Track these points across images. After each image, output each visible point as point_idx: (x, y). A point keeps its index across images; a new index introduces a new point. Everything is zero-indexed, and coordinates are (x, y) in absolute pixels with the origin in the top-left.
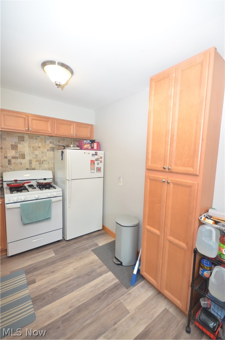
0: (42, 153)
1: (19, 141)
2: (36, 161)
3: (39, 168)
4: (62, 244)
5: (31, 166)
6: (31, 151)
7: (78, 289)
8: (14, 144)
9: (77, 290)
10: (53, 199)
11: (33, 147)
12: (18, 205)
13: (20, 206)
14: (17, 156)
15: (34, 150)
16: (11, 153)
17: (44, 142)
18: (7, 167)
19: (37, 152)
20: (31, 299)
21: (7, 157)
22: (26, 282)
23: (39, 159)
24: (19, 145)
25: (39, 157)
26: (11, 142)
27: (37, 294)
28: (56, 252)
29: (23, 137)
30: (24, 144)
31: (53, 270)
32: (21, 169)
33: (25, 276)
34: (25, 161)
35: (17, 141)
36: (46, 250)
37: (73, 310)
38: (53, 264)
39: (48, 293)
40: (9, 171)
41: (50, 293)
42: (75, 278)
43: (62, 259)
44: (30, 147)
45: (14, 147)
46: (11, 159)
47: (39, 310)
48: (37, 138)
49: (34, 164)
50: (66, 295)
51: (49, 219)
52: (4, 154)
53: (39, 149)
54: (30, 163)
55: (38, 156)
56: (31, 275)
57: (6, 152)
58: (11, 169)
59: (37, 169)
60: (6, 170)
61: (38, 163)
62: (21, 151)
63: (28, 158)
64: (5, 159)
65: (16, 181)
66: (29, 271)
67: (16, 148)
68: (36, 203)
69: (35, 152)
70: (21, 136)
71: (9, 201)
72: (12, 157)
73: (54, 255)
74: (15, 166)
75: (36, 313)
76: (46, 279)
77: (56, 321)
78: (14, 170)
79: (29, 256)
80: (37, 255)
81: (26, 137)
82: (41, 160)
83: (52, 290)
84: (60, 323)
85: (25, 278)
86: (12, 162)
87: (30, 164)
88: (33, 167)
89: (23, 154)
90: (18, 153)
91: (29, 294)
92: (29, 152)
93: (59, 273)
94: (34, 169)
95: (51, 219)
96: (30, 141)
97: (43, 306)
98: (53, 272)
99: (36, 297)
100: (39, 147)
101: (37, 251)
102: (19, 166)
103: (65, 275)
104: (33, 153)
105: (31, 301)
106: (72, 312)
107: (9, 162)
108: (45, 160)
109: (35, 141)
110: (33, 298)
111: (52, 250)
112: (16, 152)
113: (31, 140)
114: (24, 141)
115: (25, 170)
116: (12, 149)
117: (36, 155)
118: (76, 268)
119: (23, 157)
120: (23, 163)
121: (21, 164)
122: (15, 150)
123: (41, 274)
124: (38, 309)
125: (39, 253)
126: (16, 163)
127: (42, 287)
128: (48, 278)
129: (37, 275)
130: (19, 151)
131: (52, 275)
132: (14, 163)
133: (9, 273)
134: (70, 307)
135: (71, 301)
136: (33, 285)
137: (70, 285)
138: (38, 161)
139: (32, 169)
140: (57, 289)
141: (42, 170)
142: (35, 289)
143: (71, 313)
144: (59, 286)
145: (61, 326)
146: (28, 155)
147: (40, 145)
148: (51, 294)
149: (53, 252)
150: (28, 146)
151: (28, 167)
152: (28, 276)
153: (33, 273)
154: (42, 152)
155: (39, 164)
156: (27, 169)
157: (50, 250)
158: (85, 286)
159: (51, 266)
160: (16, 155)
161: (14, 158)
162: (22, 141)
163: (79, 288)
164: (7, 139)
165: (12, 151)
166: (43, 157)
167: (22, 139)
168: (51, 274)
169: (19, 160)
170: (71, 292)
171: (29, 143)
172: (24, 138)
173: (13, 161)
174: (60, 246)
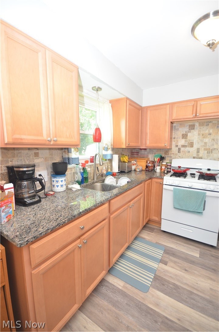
0: (213, 141)
1: (189, 130)
2: (204, 150)
3: (206, 157)
4: (215, 253)
5: (198, 155)
6: (201, 139)
7: (200, 312)
8: (185, 133)
9: (198, 313)
10: (208, 193)
11: (203, 135)
12: (172, 188)
13: (173, 189)
14: (186, 145)
15: (203, 138)
16: (182, 142)
17: (216, 127)
18: (176, 154)
19: (206, 140)
20: (155, 274)
21: (177, 146)
22: (160, 259)
23: (208, 147)
24: (189, 134)
25: (208, 146)
26: (183, 131)
27: (161, 275)
28: (201, 254)
29: (194, 125)
30: (194, 132)
31: (187, 269)
32: (188, 157)
33: (163, 253)
34: (193, 150)
35: (188, 130)
36: (194, 246)
37: (179, 325)
38: (191, 264)
39: (170, 284)
40: (178, 158)
41: (171, 286)
42: (204, 298)
43: (204, 267)
44: (199, 134)
45: (185, 136)
46: (181, 147)
47: (154, 290)
48: (208, 125)
49: (202, 153)
50: (182, 303)
51: (200, 214)
52: (176, 143)
53: (209, 136)
54: (198, 151)
55: (207, 144)
56: (167, 256)
57: (178, 141)
58: (180, 157)
59: (204, 159)
60: (176, 157)
61: (206, 151)
62: (190, 140)
63: (196, 146)
64: (176, 148)
65: (179, 167)
66: (168, 252)
67: (186, 137)
68: (187, 191)
69: (205, 139)
70: (192, 125)
71: (166, 182)
72: (182, 145)
73: (198, 256)
74: (184, 155)
75: (151, 288)
76: (177, 271)
77: (159, 315)
78: (182, 158)
79: (175, 240)
80: (182, 244)
81: (197, 124)
82: (210, 149)
83: (174, 284)
84: (160, 320)
85: (162, 255)
86: (181, 151)
87: (197, 153)
88: (200, 155)
89: (192, 143)
90: (187, 141)
91: (156, 269)
92: (198, 140)
93: (192, 277)
94: (201, 158)
95: (202, 215)
96: (200, 129)
97: (158, 290)
98: (186, 270)
99: (159, 276)
100: (210, 134)
101: (184, 241)
102: (187, 154)
103: (197, 285)
104: (202, 141)
105: (154, 275)
106: (177, 326)
107: (179, 149)
108: (215, 149)
109: (205, 127)
110: (157, 275)
111: (199, 249)
112: (186, 141)
113: (202, 127)
114: (194, 129)
115: (192, 158)
116: (183, 138)
117: (205, 143)
118: (213, 290)
119: (191, 145)
120: (190, 152)
121: (189, 152)
122: (185, 138)
123: (175, 262)
124: (154, 288)
125: (185, 243)
126: (184, 151)
127: (168, 274)
128: (178, 271)
129: (172, 261)
130: (189, 140)
131: (184, 273)
132: (183, 151)
133: (155, 243)
134: (179, 320)
135: (184, 315)
136: (164, 265)
137: (194, 300)
138: (206, 150)
139: (199, 158)
140: (179, 289)
141: (210, 160)
142: (163, 270)
143: (175, 324)
144: (182, 288)
145: (159, 324)
146: (197, 144)
147: (211, 131)
148: (171, 288)
149: (199, 252)
150: (197, 134)
151: (195, 156)
152: (165, 255)
153: (169, 256)
154: (212, 139)
155: (207, 153)
156: (194, 158)
157: (197, 249)
158: (210, 319)
159: (188, 264)
160: (185, 143)
161: (183, 146)
162: (192, 129)
163: (202, 313)
164: (180, 129)
165: (182, 140)
166: (213, 145)
167: (192, 127)
168: (183, 271)
169: (187, 148)
170: (190, 307)
171: (199, 131)
172: (194, 127)
173: (182, 149)
174: (210, 252)
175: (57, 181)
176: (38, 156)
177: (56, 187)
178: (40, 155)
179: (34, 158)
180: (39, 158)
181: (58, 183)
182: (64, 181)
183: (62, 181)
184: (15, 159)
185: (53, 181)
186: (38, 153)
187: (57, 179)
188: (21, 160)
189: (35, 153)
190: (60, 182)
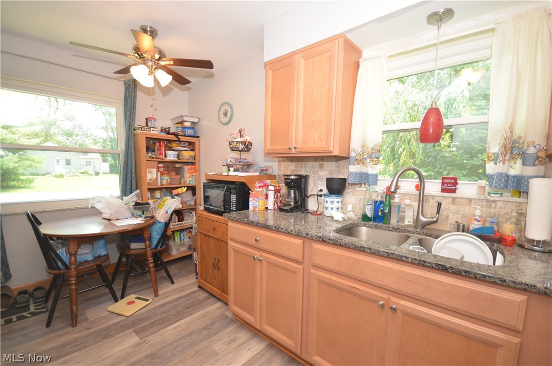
175: (332, 202)
176: (322, 168)
177: (330, 209)
178: (325, 167)
179: (319, 169)
180: (323, 171)
181: (334, 204)
182: (340, 202)
183: (338, 202)
184: (303, 169)
185: (327, 202)
186: (323, 165)
187: (332, 200)
188: (307, 171)
189: (320, 164)
190: (336, 203)
